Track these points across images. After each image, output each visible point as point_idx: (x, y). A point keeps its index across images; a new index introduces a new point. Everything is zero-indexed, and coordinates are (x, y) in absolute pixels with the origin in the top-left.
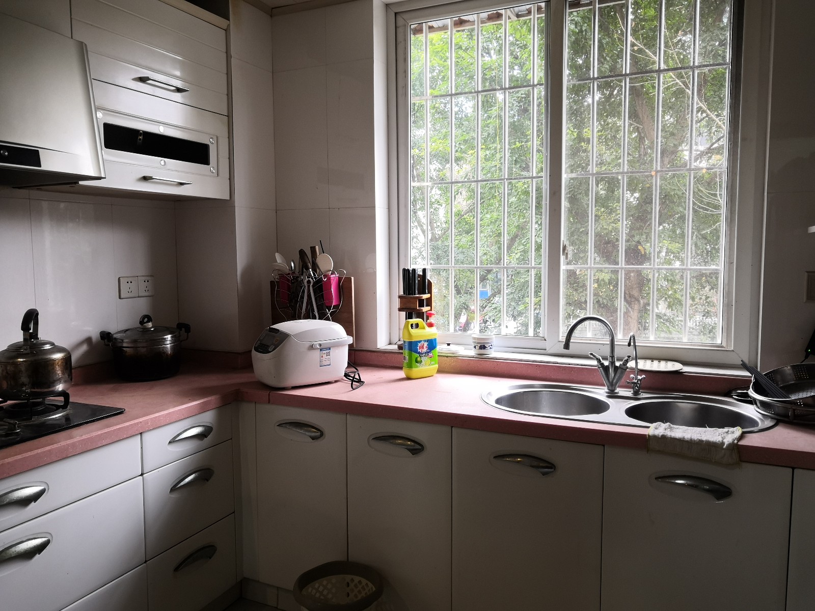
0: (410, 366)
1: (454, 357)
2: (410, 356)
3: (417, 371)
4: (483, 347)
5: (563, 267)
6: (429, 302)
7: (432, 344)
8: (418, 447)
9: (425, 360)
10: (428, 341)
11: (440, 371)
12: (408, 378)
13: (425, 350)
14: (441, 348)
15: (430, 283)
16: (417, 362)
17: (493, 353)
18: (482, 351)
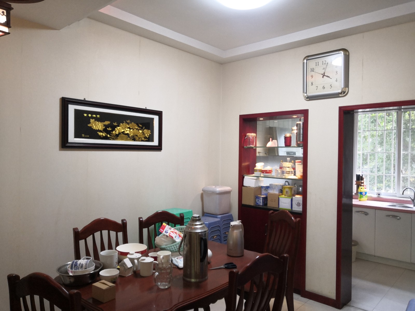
0: (360, 198)
1: (371, 197)
2: (361, 196)
3: (362, 199)
4: (379, 195)
5: (401, 175)
6: (363, 183)
7: (366, 193)
8: (367, 214)
9: (364, 196)
10: (365, 192)
11: (367, 200)
12: (360, 201)
13: (364, 194)
14: (367, 194)
15: (363, 178)
16: (362, 197)
17: (382, 196)
18: (379, 196)
